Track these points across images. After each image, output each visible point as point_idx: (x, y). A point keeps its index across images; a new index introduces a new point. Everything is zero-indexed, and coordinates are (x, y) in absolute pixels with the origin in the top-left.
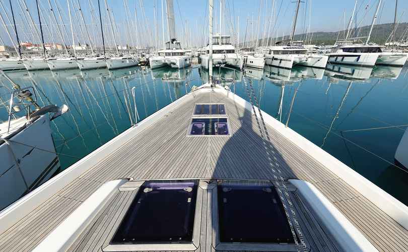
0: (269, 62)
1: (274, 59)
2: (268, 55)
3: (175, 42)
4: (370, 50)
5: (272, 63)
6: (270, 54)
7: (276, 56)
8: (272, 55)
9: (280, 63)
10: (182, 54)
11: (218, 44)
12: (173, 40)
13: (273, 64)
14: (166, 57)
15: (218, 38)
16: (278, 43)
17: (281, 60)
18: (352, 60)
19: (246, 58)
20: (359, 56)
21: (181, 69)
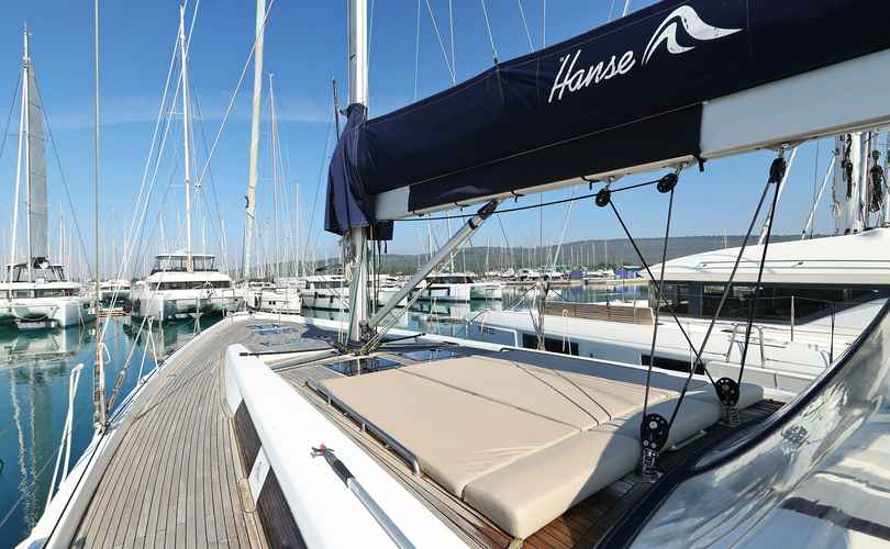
0: (309, 302)
1: (317, 296)
2: (304, 291)
3: (44, 265)
4: (459, 280)
5: (315, 302)
6: (308, 288)
7: (320, 291)
8: (313, 290)
9: (331, 301)
10: (70, 292)
11: (185, 270)
12: (41, 260)
13: (317, 305)
14: (14, 301)
15: (182, 258)
16: (320, 270)
17: (332, 297)
18: (442, 294)
19: (258, 296)
20: (448, 288)
21: (67, 327)
